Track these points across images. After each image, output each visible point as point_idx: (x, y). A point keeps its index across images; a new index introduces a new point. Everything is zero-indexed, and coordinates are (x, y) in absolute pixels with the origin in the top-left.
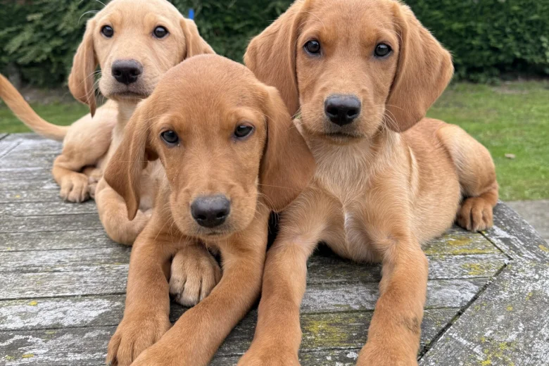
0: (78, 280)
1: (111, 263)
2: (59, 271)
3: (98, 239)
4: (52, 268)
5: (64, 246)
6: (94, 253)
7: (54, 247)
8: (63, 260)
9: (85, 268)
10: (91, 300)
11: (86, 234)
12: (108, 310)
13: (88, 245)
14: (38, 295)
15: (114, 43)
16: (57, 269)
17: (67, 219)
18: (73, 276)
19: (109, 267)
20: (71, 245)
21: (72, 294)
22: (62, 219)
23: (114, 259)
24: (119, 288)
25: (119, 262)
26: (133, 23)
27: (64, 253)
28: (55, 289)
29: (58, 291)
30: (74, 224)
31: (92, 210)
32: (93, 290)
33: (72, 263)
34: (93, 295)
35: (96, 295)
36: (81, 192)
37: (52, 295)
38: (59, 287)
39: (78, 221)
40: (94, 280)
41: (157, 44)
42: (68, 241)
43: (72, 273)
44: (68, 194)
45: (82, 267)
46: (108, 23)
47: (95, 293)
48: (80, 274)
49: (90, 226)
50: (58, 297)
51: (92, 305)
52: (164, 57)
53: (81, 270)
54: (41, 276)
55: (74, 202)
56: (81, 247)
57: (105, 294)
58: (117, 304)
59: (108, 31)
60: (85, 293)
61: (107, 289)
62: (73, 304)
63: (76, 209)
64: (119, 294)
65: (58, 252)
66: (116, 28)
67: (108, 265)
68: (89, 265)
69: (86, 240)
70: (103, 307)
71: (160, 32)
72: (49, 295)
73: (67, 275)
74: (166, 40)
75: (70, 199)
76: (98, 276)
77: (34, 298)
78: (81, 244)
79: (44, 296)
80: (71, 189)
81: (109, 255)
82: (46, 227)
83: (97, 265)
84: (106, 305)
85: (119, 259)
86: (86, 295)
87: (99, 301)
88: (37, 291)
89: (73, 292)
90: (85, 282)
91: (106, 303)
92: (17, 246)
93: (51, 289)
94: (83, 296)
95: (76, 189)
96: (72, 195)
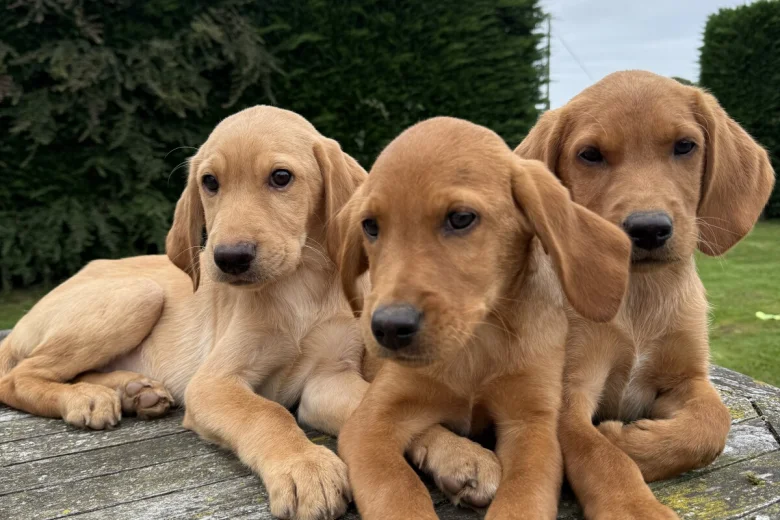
3: (211, 470)
6: (234, 488)
7: (149, 493)
8: (193, 506)
11: (176, 467)
13: (205, 481)
17: (112, 453)
20: (175, 486)
22: (103, 455)
27: (179, 497)
30: (134, 458)
36: (113, 407)
39: (137, 454)
41: (278, 198)
42: (155, 482)
44: (91, 415)
45: (241, 509)
46: (210, 172)
53: (245, 513)
56: (197, 485)
59: (211, 182)
63: (105, 438)
66: (221, 180)
68: (249, 504)
69: (190, 475)
71: (280, 178)
75: (96, 423)
78: (191, 481)
80: (92, 408)
82: (90, 471)
92: (74, 504)
95: (104, 405)
96: (99, 416)
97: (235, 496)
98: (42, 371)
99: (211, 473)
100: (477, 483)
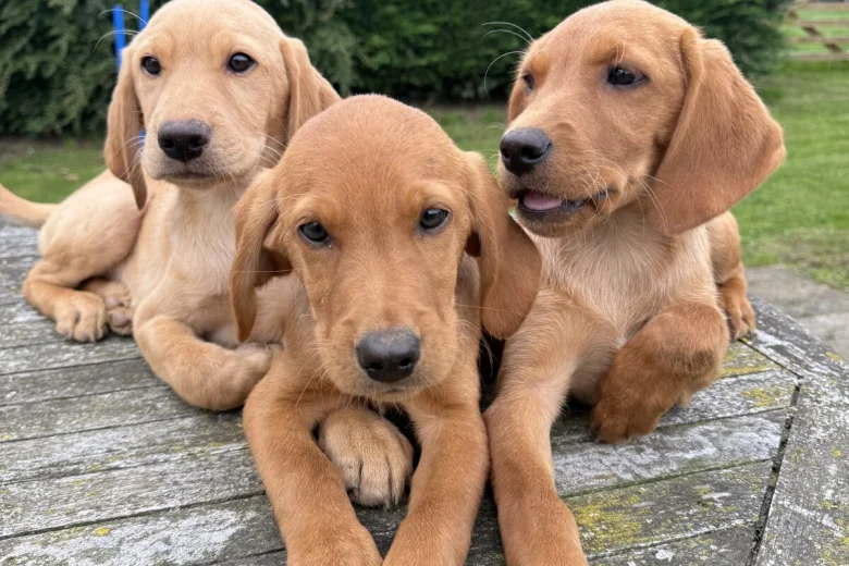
0: (161, 480)
1: (204, 445)
2: (117, 468)
3: (159, 405)
4: (102, 463)
5: (105, 421)
6: (166, 430)
7: (88, 426)
8: (115, 447)
9: (162, 457)
10: (201, 513)
11: (132, 397)
12: (239, 527)
13: (146, 417)
14: (104, 515)
15: (163, 86)
16: (113, 464)
17: (86, 373)
18: (146, 475)
19: (202, 452)
20: (116, 420)
21: (163, 506)
22: (77, 375)
23: (203, 437)
24: (240, 486)
25: (216, 441)
26: (192, 51)
27: (111, 434)
28: (129, 502)
29: (137, 505)
30: (102, 381)
31: (121, 355)
32: (196, 494)
33: (134, 452)
34: (201, 504)
35: (206, 503)
37: (128, 513)
38: (134, 496)
39: (107, 376)
40: (189, 477)
41: (236, 85)
42: (107, 412)
43: (143, 469)
44: (74, 328)
45: (155, 456)
46: (150, 52)
47: (202, 500)
48: (158, 469)
49: (132, 382)
50: (140, 515)
51: (207, 523)
52: (249, 106)
53: (155, 462)
54: (91, 480)
55: (86, 341)
56: (135, 422)
57: (220, 501)
58: (250, 515)
59: (152, 65)
60: (185, 503)
61: (219, 491)
62: (173, 525)
63: (92, 354)
64: (243, 497)
65: (99, 435)
66: (164, 62)
67: (199, 449)
68: (166, 452)
69: (137, 408)
70: (229, 522)
71: (239, 63)
72: (122, 513)
73: (137, 473)
74: (252, 75)
75: (78, 336)
76: (191, 470)
77: (99, 522)
78: (134, 416)
79: (114, 515)
80: (77, 320)
81: (192, 429)
82: (55, 392)
83: (180, 451)
84: (233, 520)
85: (212, 435)
86: (188, 506)
87: (217, 513)
88: (99, 508)
89: (162, 502)
90: (176, 483)
91: (230, 516)
92: (18, 430)
93: (122, 502)
94: (181, 507)
95: (86, 319)
96: (82, 330)
97: (159, 441)
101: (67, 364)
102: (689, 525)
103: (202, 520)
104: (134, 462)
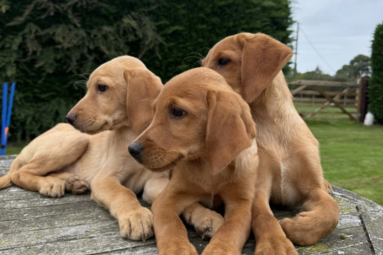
2: (94, 237)
4: (86, 235)
5: (74, 223)
6: (108, 224)
7: (70, 224)
8: (88, 230)
9: (112, 233)
10: (143, 249)
11: (85, 214)
13: (96, 220)
14: (99, 252)
16: (91, 236)
17: (58, 207)
18: (109, 238)
20: (82, 222)
21: (124, 248)
22: (54, 208)
27: (84, 226)
28: (108, 247)
29: (112, 248)
30: (67, 210)
31: (69, 201)
33: (99, 231)
34: (141, 246)
35: (143, 246)
37: (109, 250)
38: (108, 245)
39: (68, 208)
42: (74, 220)
43: (106, 237)
44: (51, 191)
45: (109, 233)
49: (82, 210)
53: (110, 235)
54: (84, 241)
56: (92, 222)
57: (149, 245)
60: (134, 246)
63: (56, 201)
65: (78, 227)
72: (106, 250)
75: (52, 195)
77: (98, 254)
78: (90, 220)
79: (104, 251)
80: (52, 188)
82: (47, 214)
86: (136, 247)
87: (150, 249)
88: (95, 249)
89: (123, 246)
92: (38, 226)
93: (104, 247)
94: (132, 248)
95: (57, 187)
96: (55, 191)
97: (108, 228)
98: (31, 171)
99: (99, 218)
100: (212, 228)
101: (47, 205)
102: (344, 245)
103: (145, 251)
104: (100, 234)
